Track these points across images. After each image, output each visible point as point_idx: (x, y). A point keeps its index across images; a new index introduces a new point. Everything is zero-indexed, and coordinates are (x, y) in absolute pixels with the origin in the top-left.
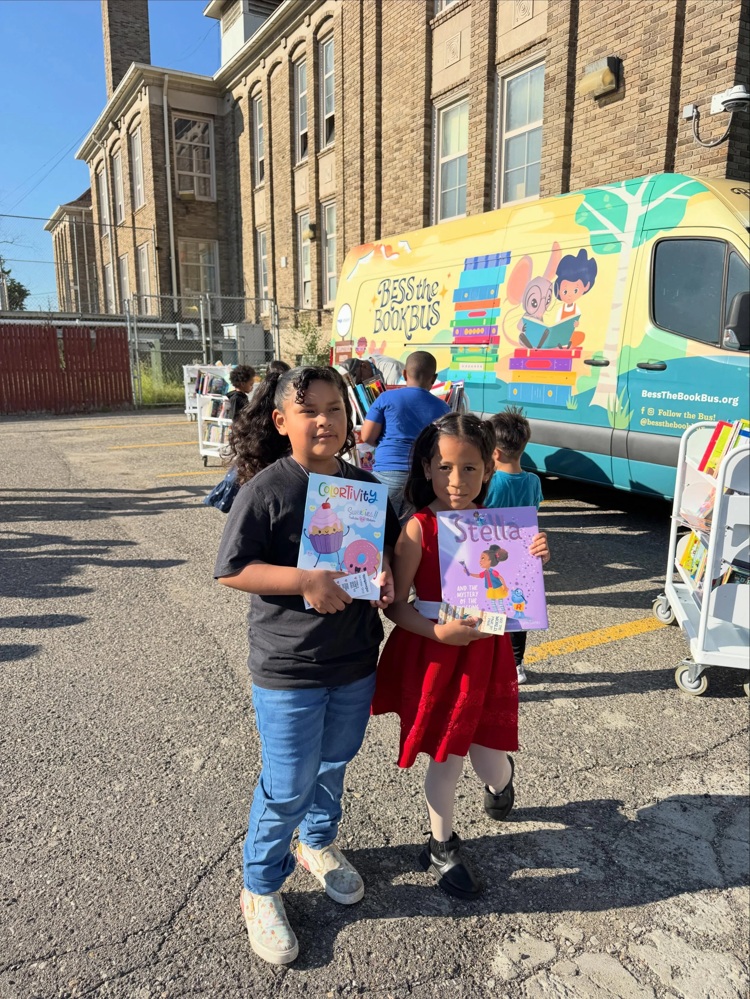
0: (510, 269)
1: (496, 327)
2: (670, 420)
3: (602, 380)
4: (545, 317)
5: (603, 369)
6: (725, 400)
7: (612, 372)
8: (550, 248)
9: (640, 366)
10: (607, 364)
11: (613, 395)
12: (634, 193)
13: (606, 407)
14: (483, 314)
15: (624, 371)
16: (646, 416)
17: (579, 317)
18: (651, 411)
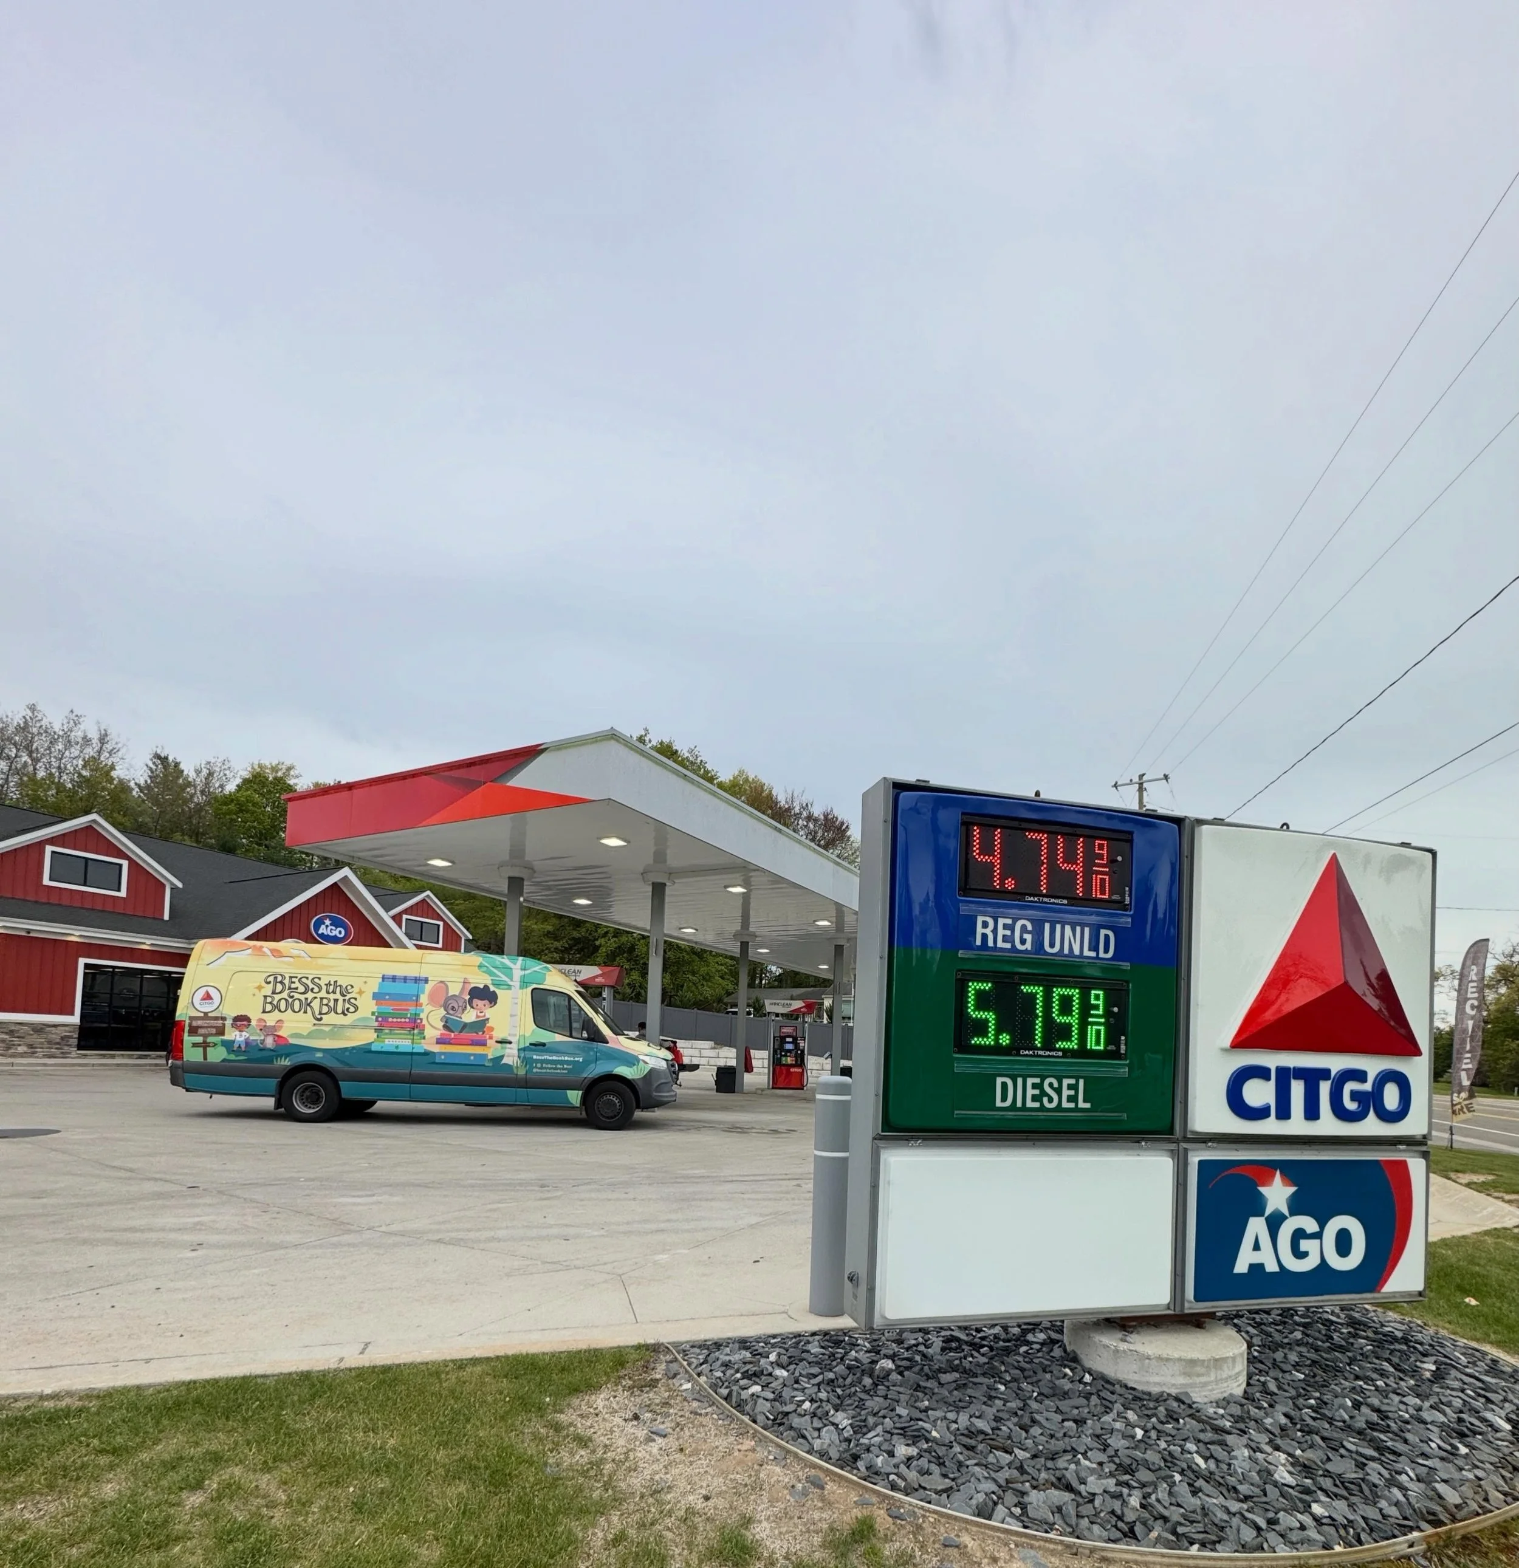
0: (428, 987)
1: (421, 1020)
2: (550, 1069)
3: (508, 1051)
4: (463, 1016)
5: (508, 1045)
6: (576, 1059)
7: (514, 1046)
8: (462, 980)
9: (531, 1044)
10: (510, 1043)
11: (516, 1058)
12: (515, 964)
13: (511, 1063)
14: (408, 1010)
15: (522, 1046)
16: (536, 1067)
17: (488, 1019)
18: (539, 1065)
